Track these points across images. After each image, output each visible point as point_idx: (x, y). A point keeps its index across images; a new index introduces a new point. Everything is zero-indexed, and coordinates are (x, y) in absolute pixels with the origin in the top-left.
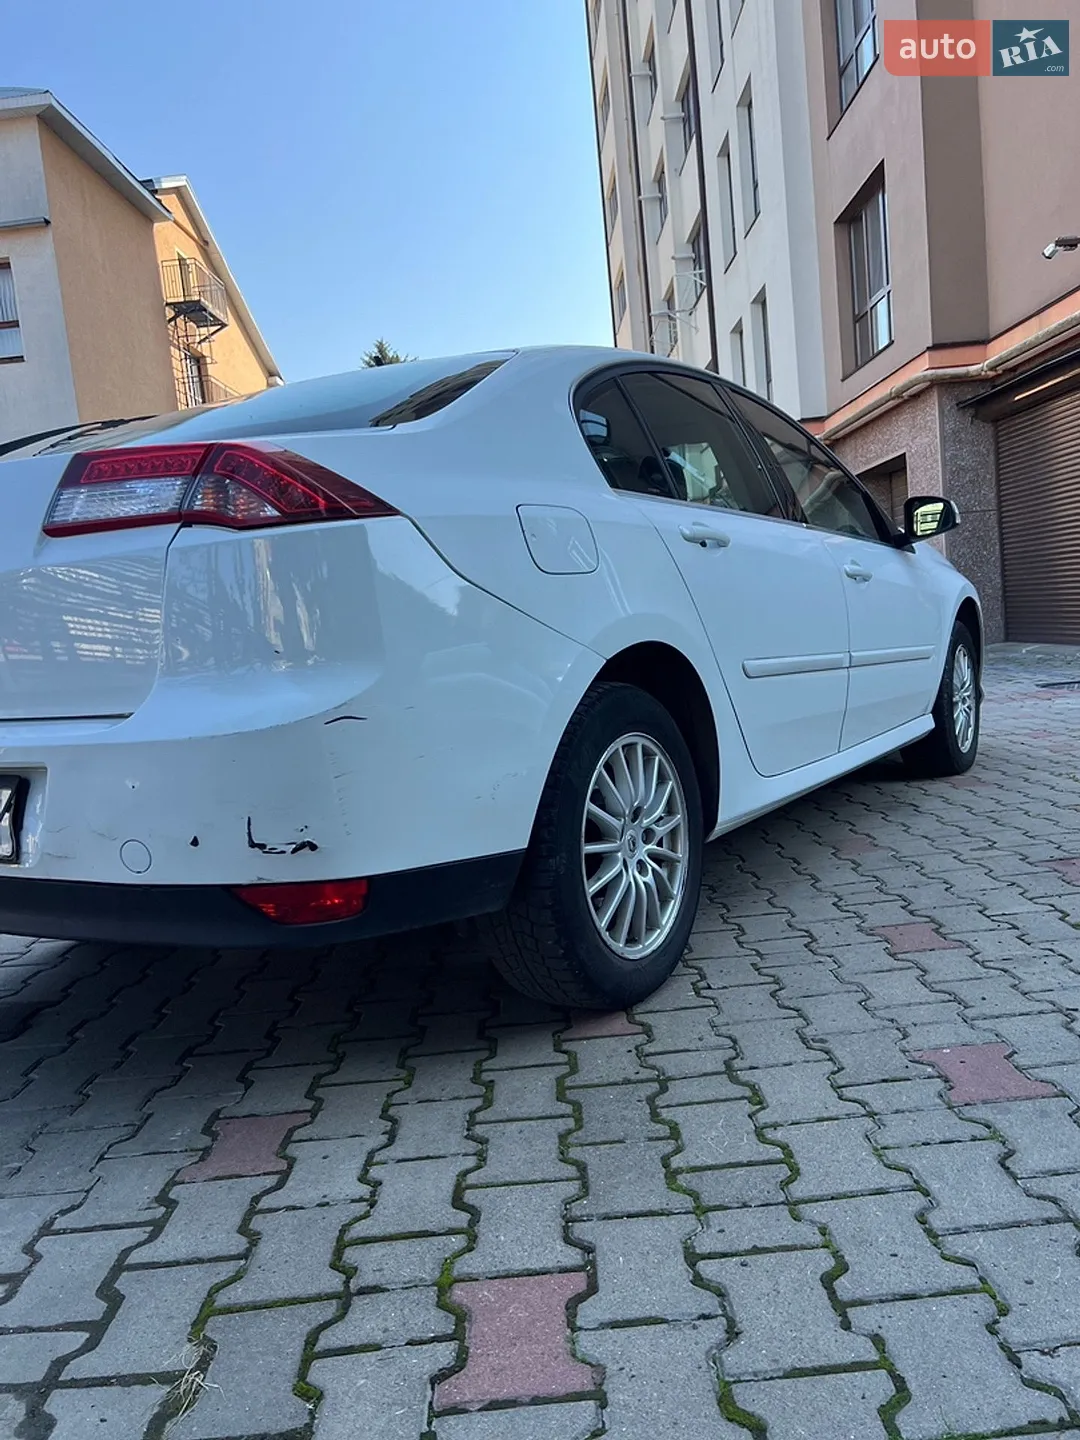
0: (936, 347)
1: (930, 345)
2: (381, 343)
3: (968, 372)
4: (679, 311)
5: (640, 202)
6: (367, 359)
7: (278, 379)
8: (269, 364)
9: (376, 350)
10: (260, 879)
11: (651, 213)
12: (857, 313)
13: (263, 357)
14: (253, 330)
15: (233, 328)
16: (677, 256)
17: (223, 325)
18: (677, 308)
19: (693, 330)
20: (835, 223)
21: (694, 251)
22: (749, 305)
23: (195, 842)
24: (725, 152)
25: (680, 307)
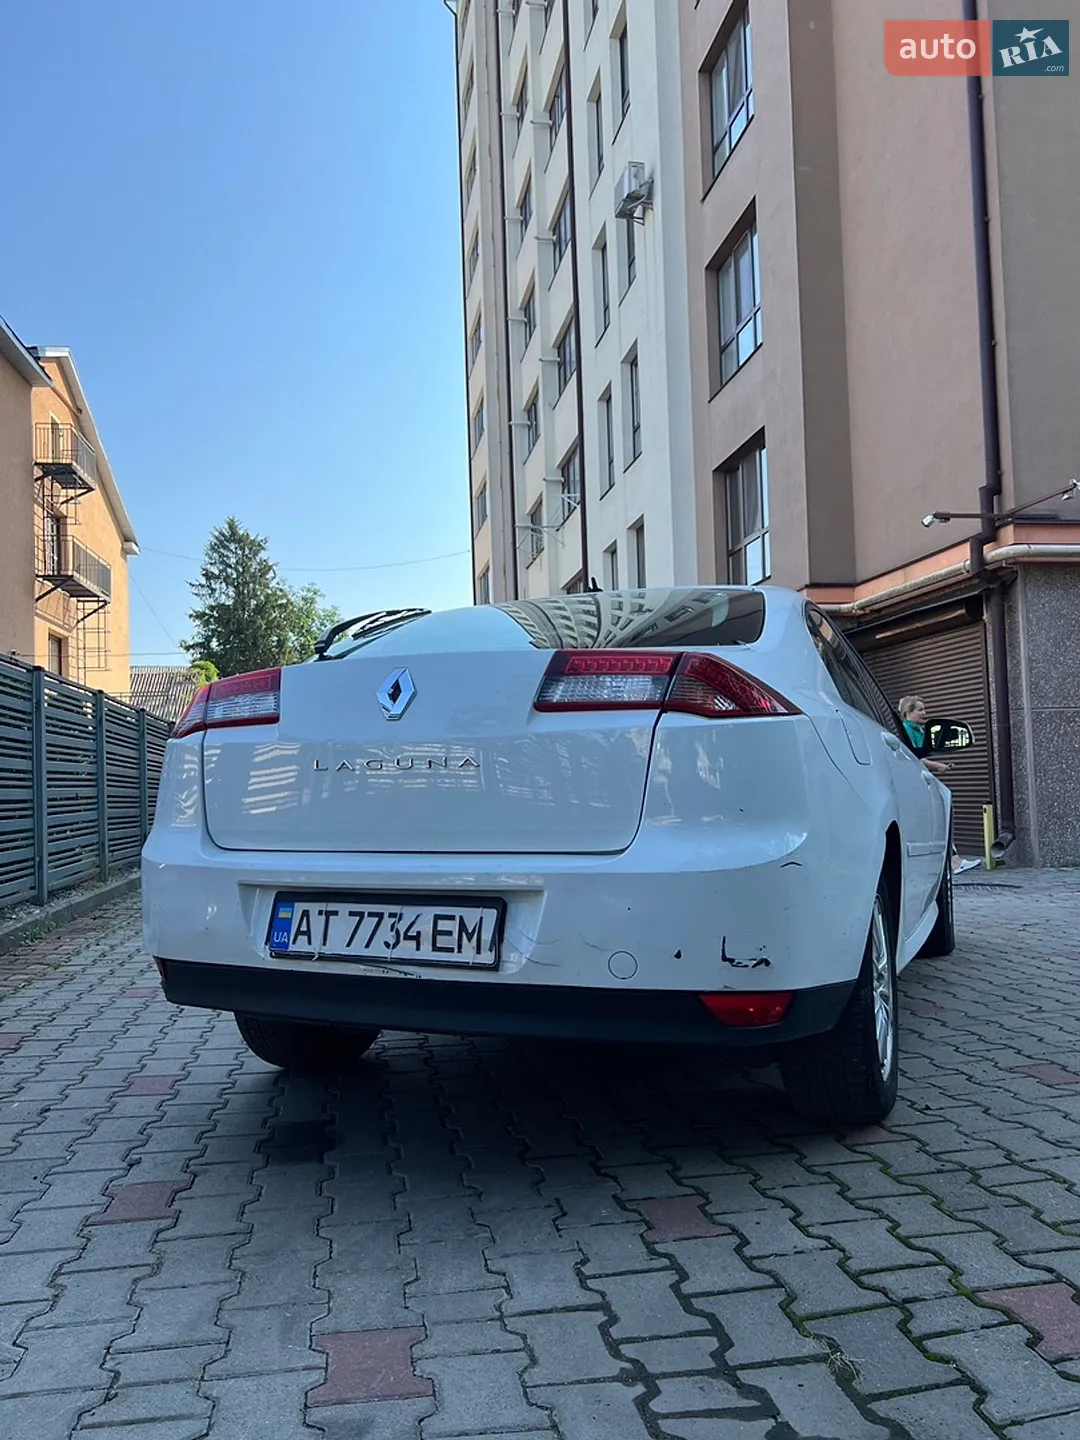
0: (812, 586)
1: (808, 582)
2: (232, 521)
3: (840, 610)
4: (547, 527)
5: (510, 427)
6: (217, 534)
7: (133, 545)
8: (126, 530)
9: (227, 526)
10: (726, 987)
11: (521, 438)
12: (730, 548)
13: (122, 522)
14: (114, 497)
15: (96, 495)
16: (549, 478)
17: (90, 489)
18: (545, 524)
19: (560, 545)
20: (714, 471)
21: (563, 476)
22: (625, 530)
23: (678, 955)
24: (607, 398)
25: (548, 523)
